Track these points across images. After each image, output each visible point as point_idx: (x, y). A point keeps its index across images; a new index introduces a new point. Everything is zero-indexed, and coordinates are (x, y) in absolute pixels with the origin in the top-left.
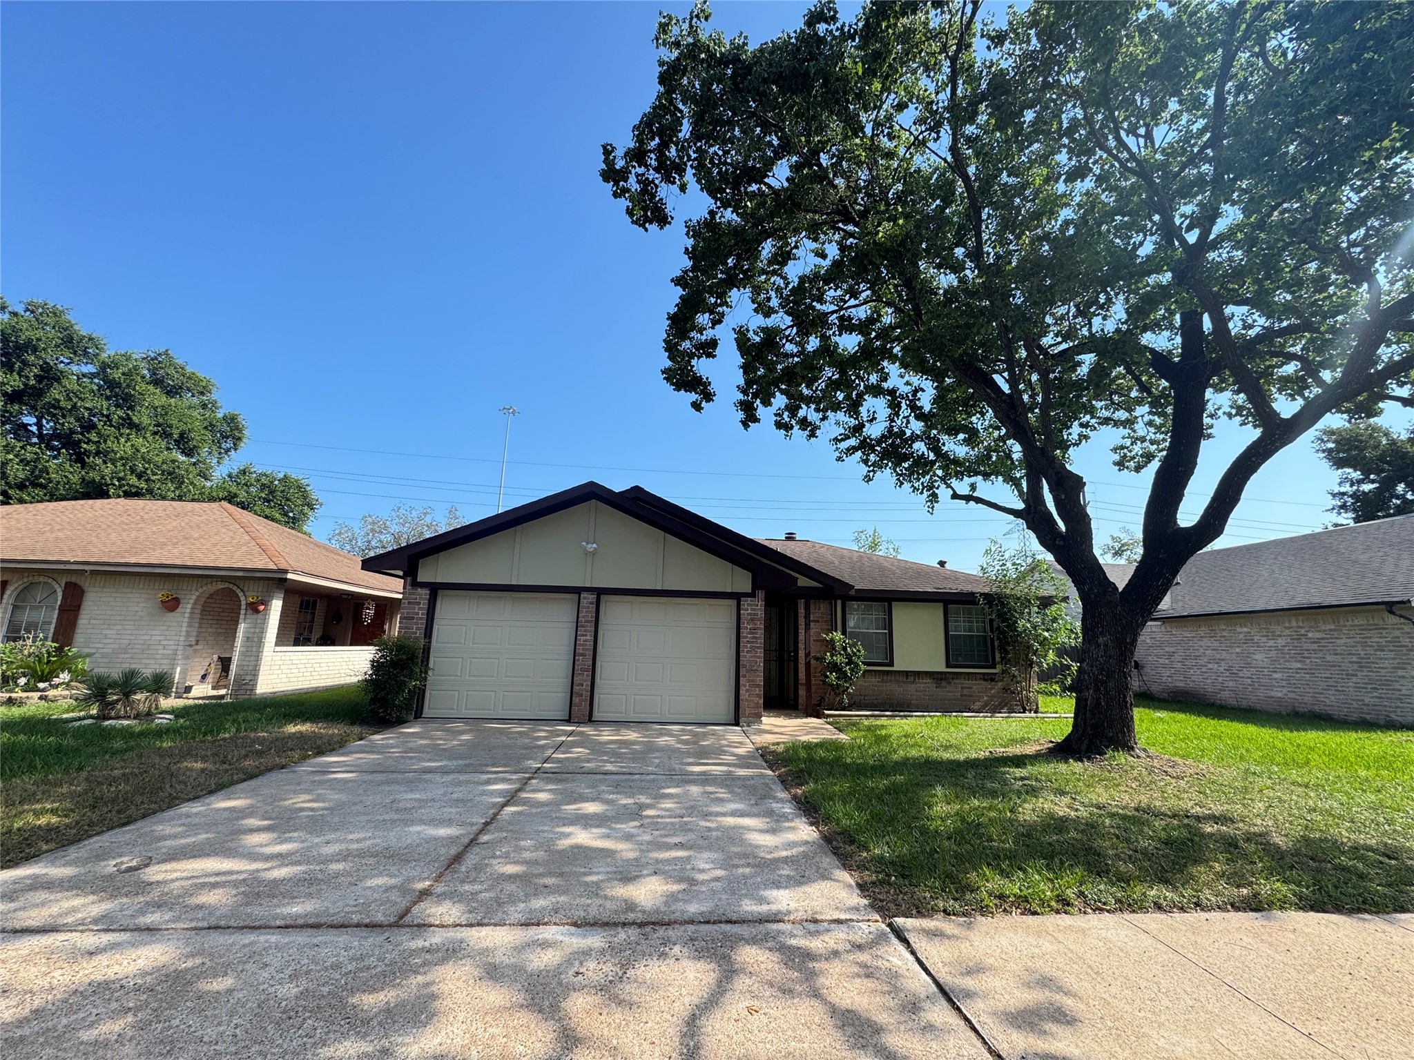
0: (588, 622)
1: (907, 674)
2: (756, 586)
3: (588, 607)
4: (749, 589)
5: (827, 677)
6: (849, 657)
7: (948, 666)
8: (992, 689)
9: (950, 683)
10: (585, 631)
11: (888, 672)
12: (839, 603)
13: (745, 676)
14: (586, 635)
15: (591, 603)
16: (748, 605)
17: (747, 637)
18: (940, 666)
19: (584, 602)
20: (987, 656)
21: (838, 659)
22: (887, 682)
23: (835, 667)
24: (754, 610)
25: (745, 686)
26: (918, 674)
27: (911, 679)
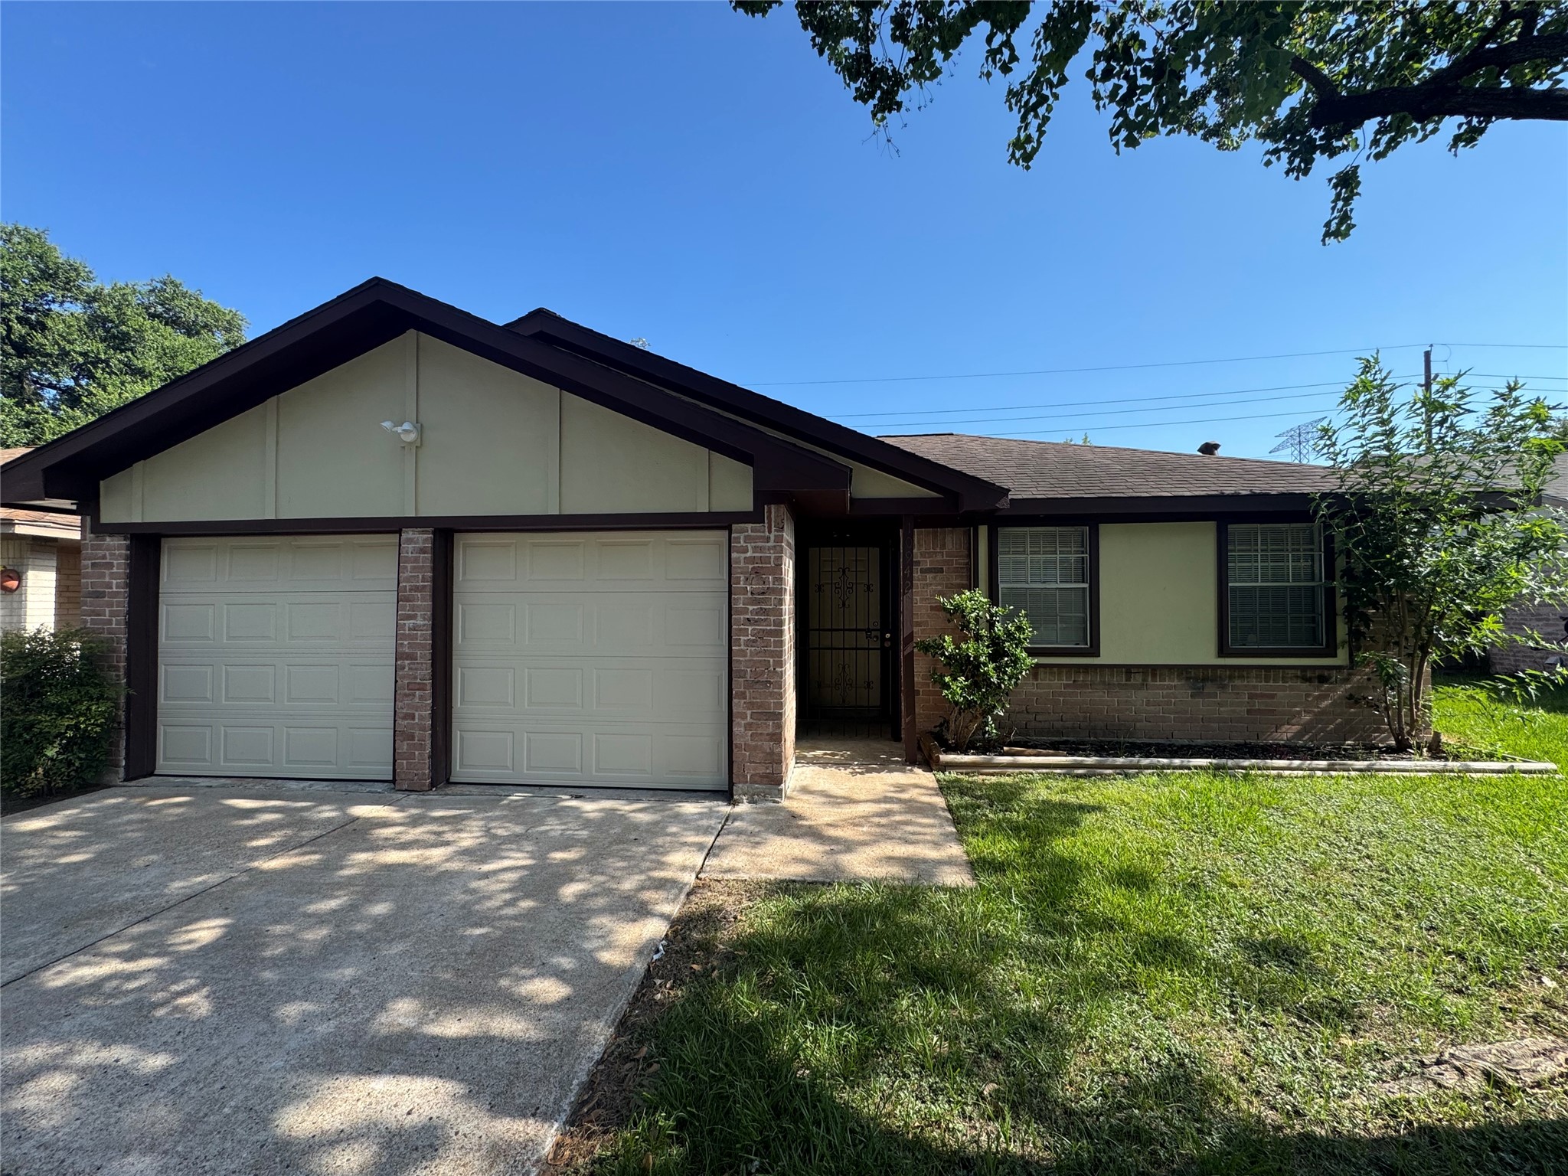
0: (417, 589)
1: (1128, 670)
2: (763, 496)
3: (416, 560)
4: (746, 503)
5: (947, 686)
6: (995, 642)
7: (1222, 651)
8: (1323, 697)
9: (1223, 687)
10: (413, 608)
11: (1086, 668)
12: (983, 531)
13: (743, 695)
14: (413, 617)
15: (422, 551)
16: (747, 539)
17: (745, 611)
18: (1203, 652)
19: (409, 549)
20: (1314, 631)
21: (970, 648)
22: (1084, 686)
23: (966, 666)
24: (761, 549)
25: (744, 716)
26: (1152, 671)
27: (1137, 679)
